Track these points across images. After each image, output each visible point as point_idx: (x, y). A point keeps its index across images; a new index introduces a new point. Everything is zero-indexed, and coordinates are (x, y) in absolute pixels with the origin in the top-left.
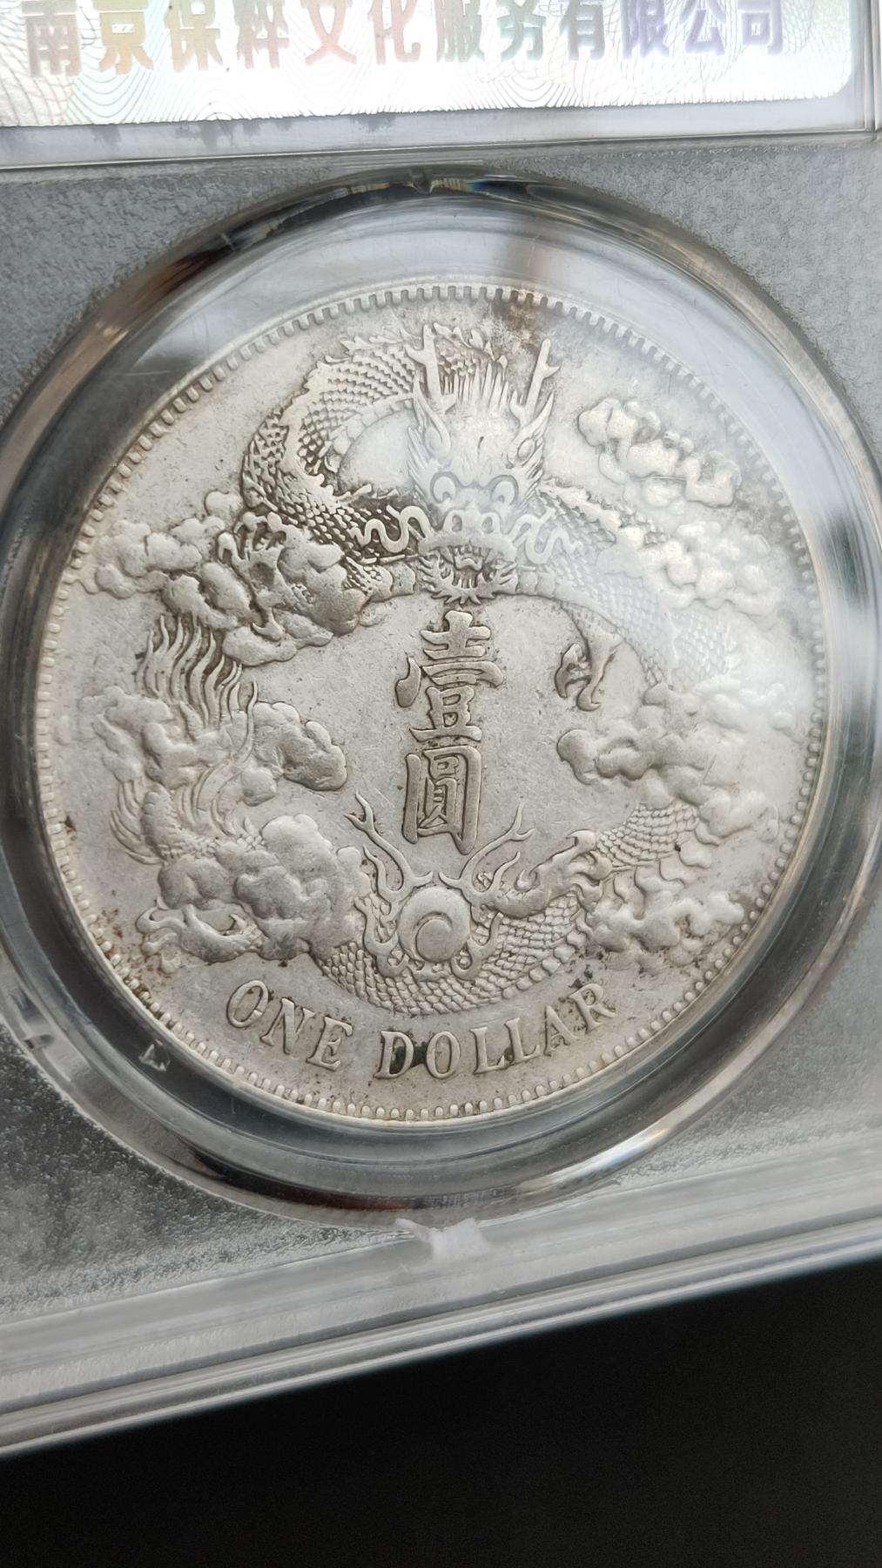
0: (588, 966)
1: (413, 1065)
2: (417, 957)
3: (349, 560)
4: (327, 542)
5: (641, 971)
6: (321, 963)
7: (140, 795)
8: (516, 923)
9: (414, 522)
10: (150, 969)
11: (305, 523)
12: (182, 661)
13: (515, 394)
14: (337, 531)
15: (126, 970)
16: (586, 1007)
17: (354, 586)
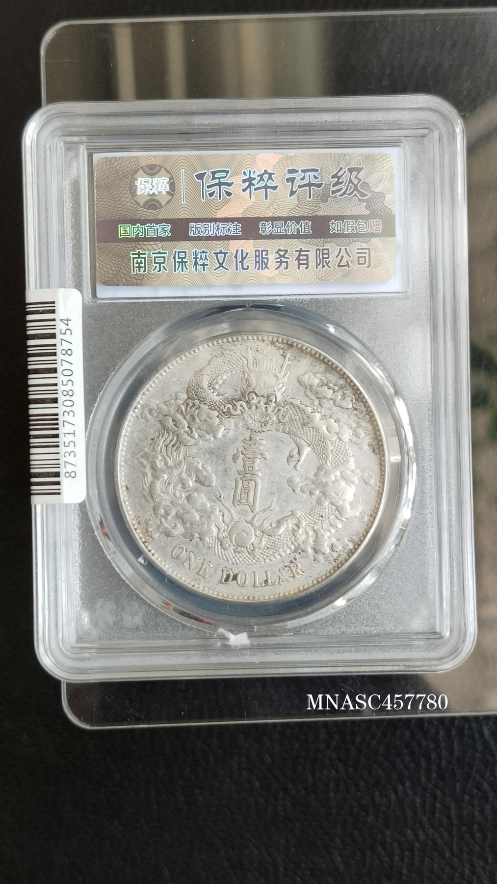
0: (295, 556)
1: (232, 580)
2: (236, 545)
3: (220, 416)
4: (213, 410)
5: (314, 560)
6: (203, 542)
7: (149, 480)
8: (270, 538)
9: (241, 406)
10: (148, 536)
11: (206, 404)
12: (165, 442)
13: (277, 369)
14: (216, 407)
15: (141, 535)
16: (294, 569)
17: (221, 424)
